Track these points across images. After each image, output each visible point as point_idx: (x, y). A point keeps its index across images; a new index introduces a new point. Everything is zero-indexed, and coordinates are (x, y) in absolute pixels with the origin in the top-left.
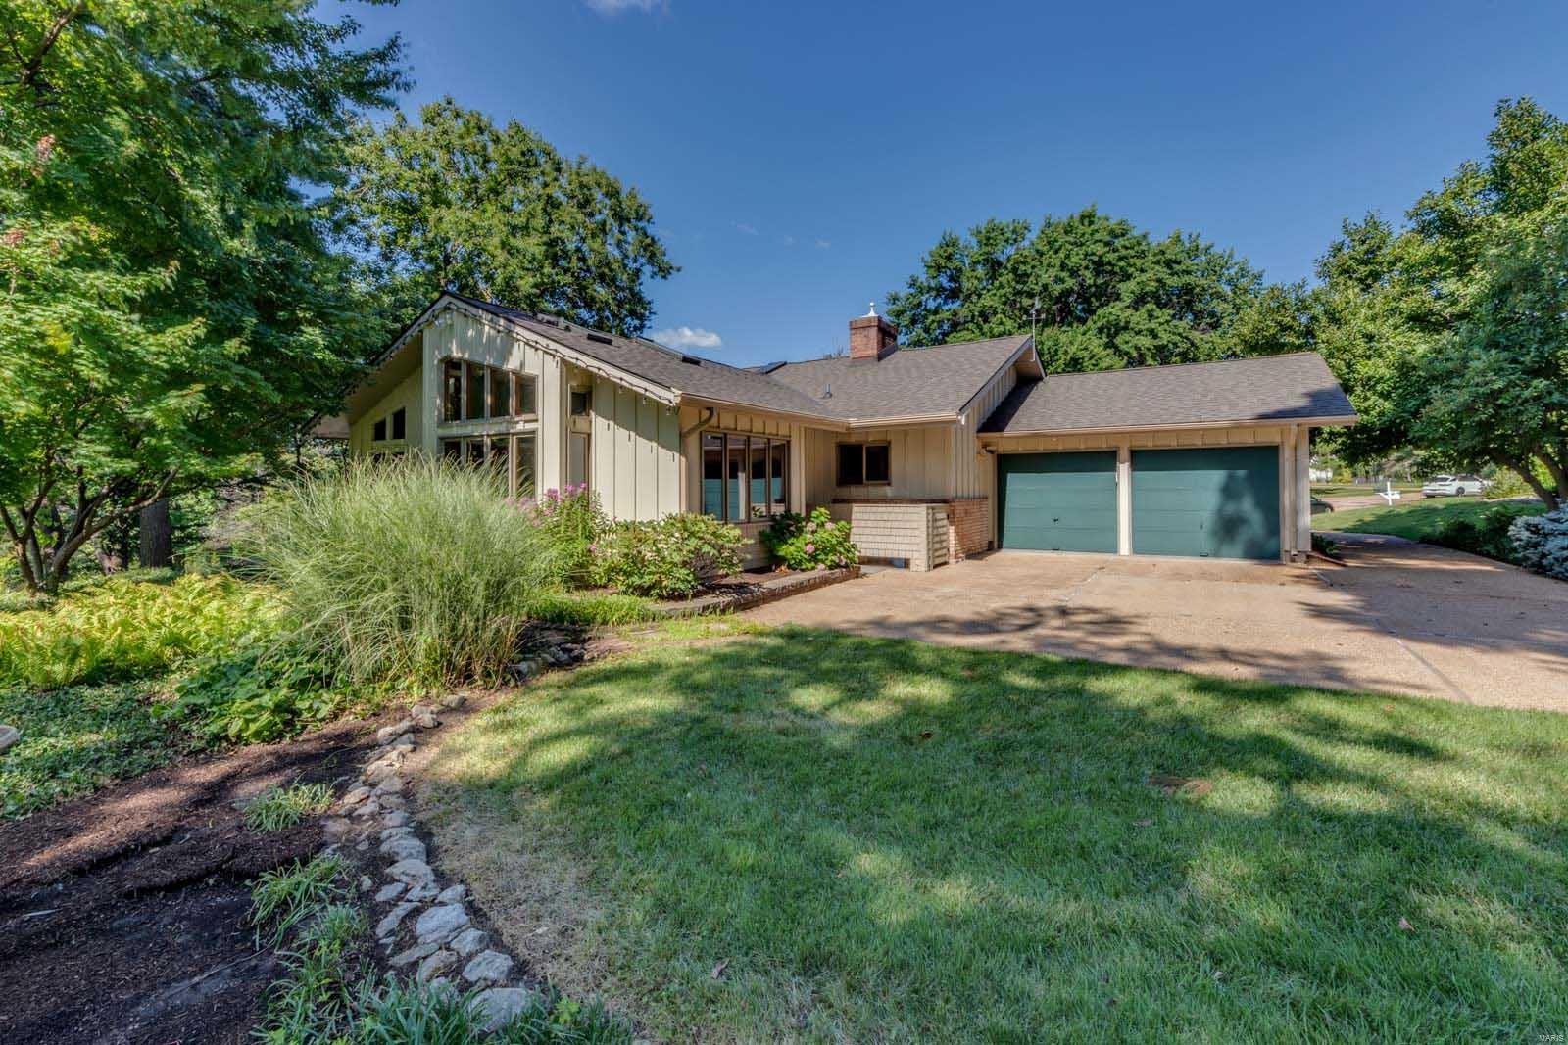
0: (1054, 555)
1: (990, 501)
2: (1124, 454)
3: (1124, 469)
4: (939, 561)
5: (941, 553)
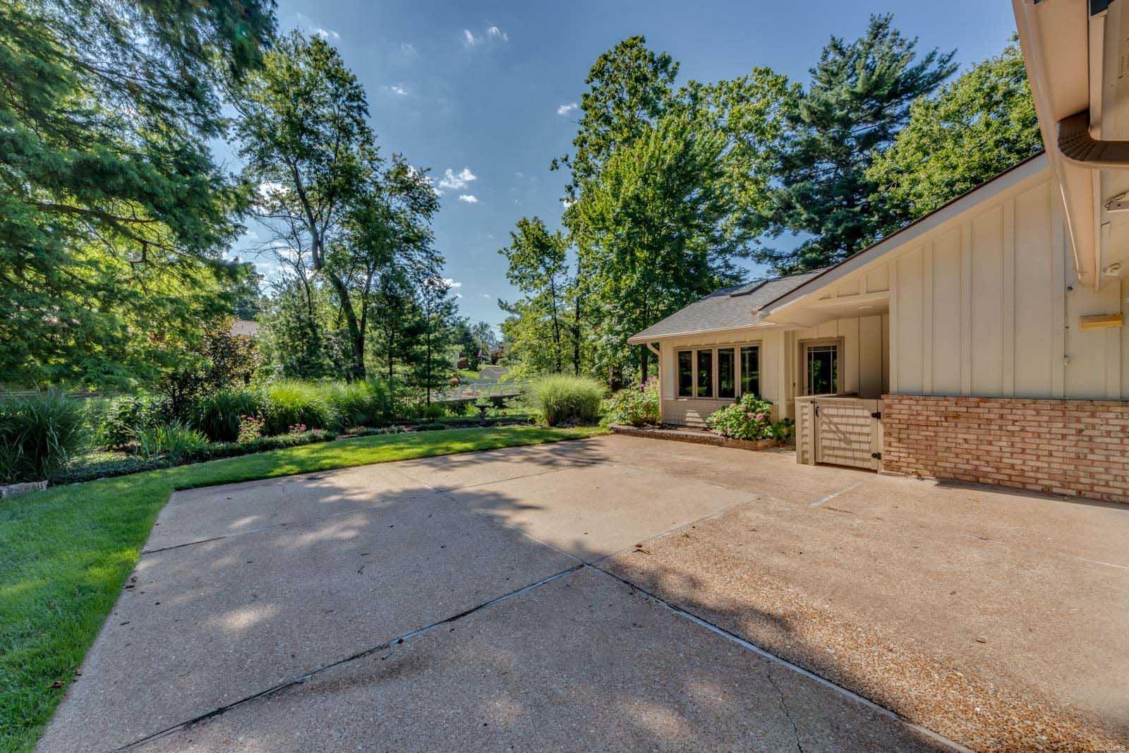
4: (840, 462)
5: (849, 454)
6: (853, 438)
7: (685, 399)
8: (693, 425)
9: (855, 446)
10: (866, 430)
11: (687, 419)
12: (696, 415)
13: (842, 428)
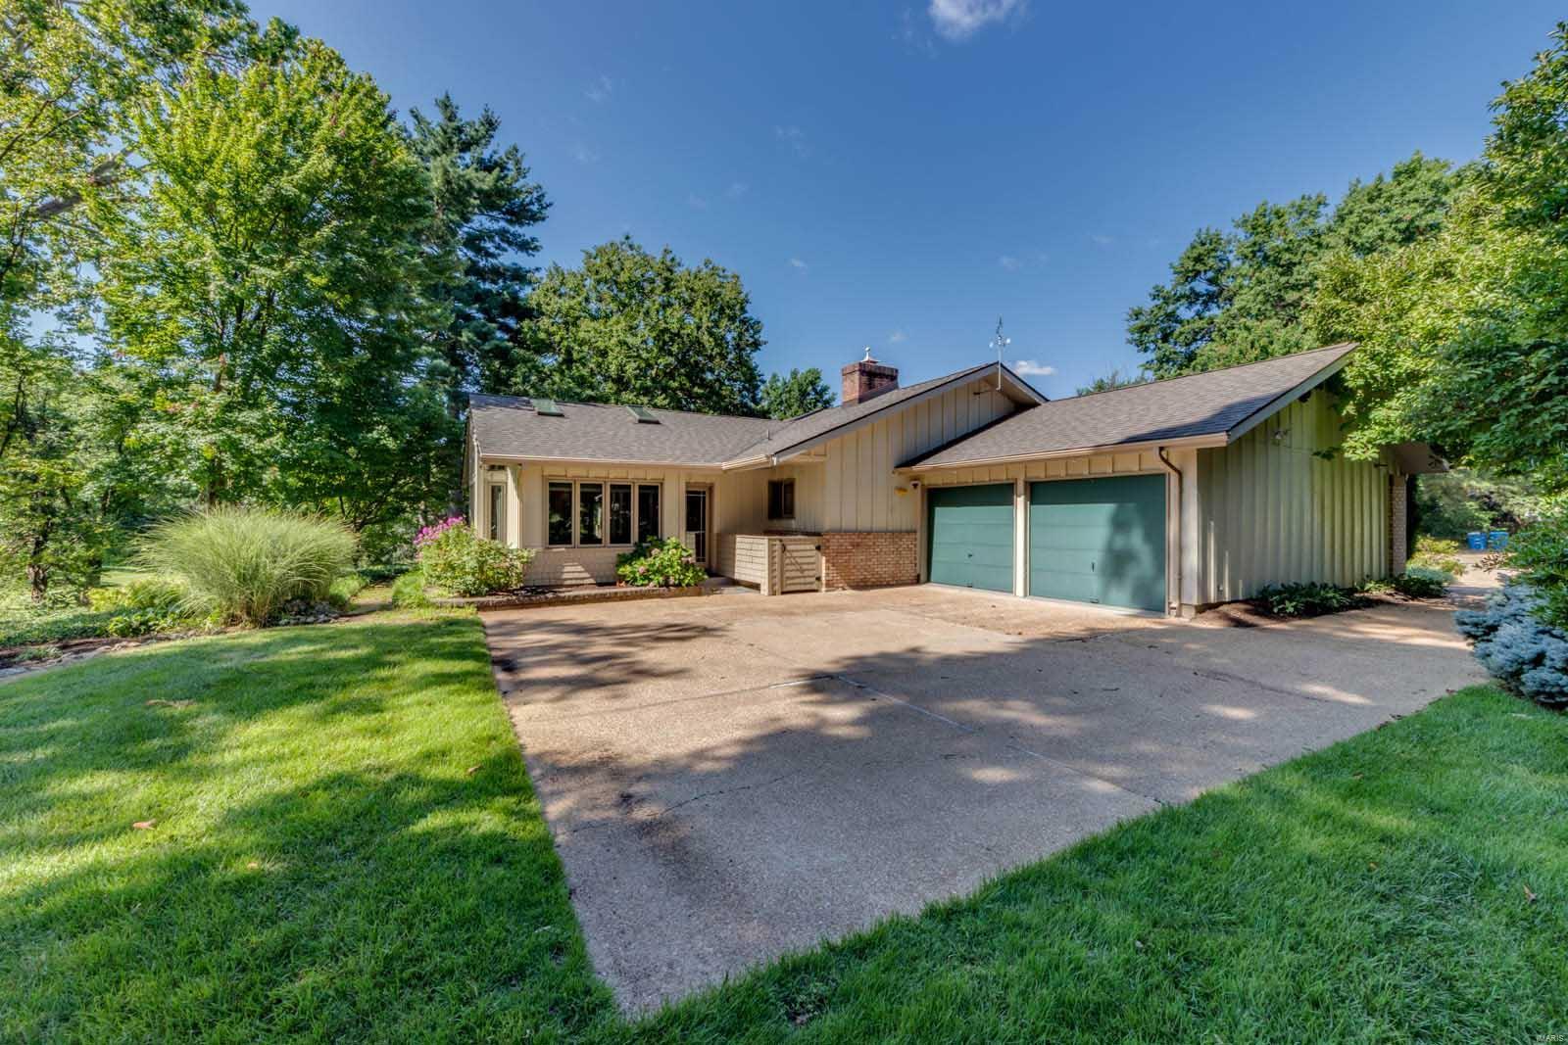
0: (967, 593)
1: (918, 535)
2: (1020, 487)
3: (1020, 501)
4: (798, 588)
5: (802, 580)
6: (805, 567)
7: (561, 549)
8: (574, 582)
9: (806, 573)
10: (812, 560)
11: (565, 576)
12: (580, 568)
13: (799, 560)
